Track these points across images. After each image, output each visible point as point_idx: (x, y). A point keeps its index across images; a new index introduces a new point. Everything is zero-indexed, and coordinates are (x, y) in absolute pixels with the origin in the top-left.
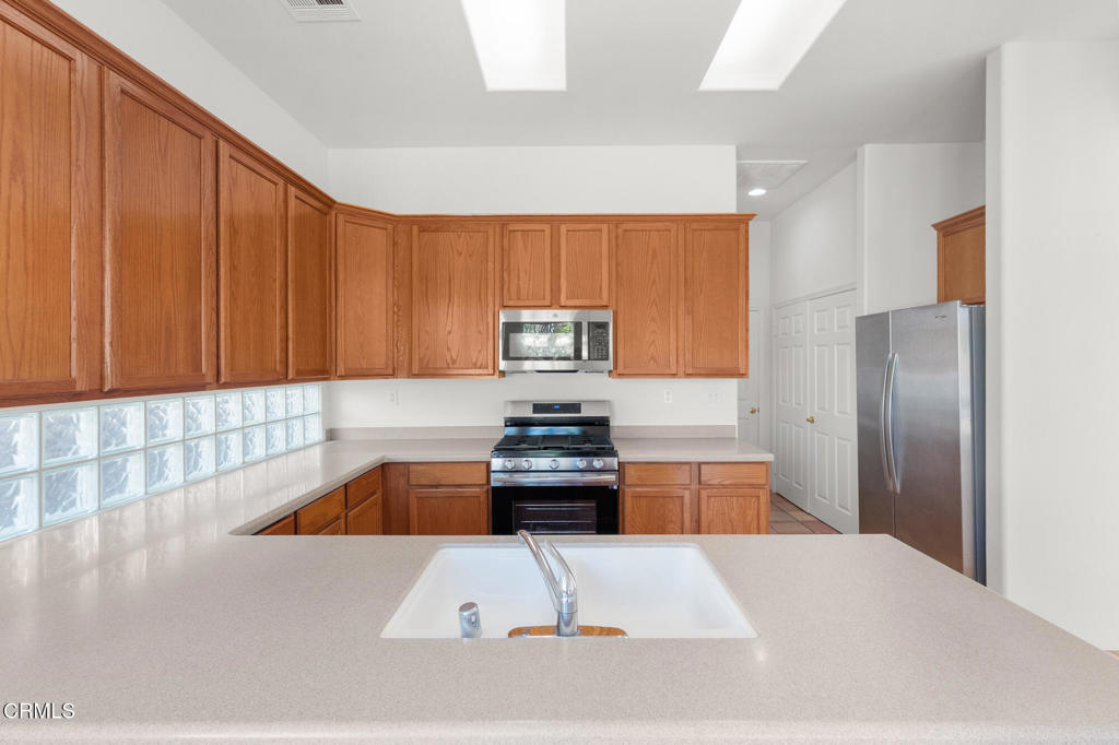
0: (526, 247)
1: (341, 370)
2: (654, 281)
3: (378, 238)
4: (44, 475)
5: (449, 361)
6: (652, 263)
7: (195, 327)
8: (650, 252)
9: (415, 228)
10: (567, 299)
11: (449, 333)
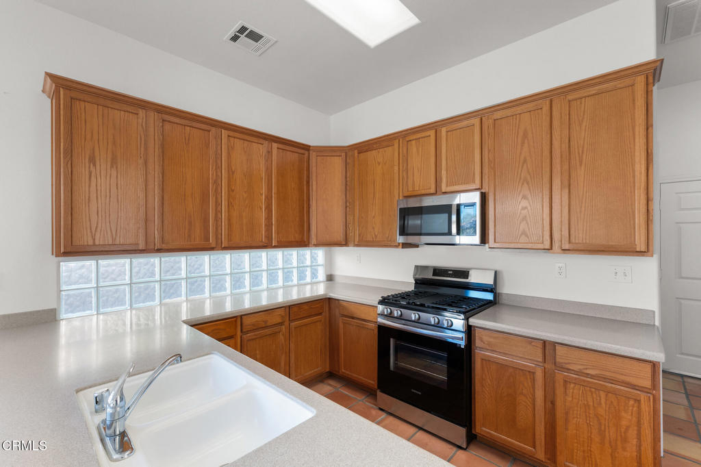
0: (418, 153)
1: (314, 241)
2: (525, 161)
3: (337, 163)
4: (163, 283)
5: (374, 236)
6: (523, 143)
7: (205, 221)
8: (521, 134)
9: (356, 151)
10: (447, 186)
11: (374, 217)
